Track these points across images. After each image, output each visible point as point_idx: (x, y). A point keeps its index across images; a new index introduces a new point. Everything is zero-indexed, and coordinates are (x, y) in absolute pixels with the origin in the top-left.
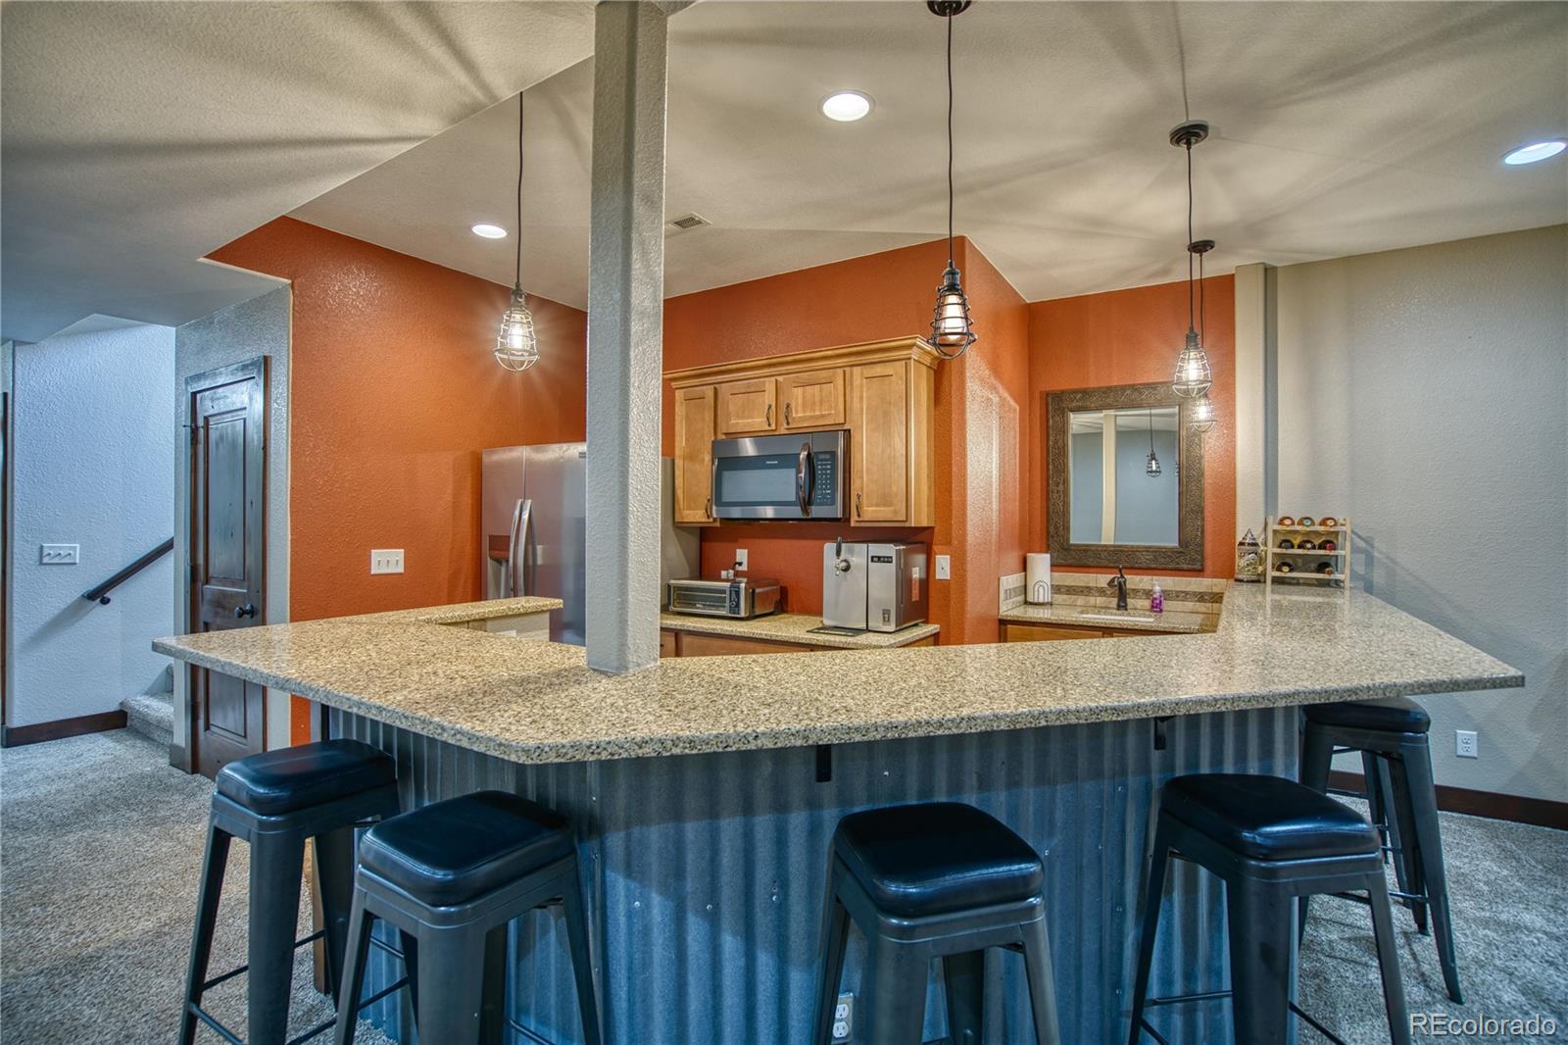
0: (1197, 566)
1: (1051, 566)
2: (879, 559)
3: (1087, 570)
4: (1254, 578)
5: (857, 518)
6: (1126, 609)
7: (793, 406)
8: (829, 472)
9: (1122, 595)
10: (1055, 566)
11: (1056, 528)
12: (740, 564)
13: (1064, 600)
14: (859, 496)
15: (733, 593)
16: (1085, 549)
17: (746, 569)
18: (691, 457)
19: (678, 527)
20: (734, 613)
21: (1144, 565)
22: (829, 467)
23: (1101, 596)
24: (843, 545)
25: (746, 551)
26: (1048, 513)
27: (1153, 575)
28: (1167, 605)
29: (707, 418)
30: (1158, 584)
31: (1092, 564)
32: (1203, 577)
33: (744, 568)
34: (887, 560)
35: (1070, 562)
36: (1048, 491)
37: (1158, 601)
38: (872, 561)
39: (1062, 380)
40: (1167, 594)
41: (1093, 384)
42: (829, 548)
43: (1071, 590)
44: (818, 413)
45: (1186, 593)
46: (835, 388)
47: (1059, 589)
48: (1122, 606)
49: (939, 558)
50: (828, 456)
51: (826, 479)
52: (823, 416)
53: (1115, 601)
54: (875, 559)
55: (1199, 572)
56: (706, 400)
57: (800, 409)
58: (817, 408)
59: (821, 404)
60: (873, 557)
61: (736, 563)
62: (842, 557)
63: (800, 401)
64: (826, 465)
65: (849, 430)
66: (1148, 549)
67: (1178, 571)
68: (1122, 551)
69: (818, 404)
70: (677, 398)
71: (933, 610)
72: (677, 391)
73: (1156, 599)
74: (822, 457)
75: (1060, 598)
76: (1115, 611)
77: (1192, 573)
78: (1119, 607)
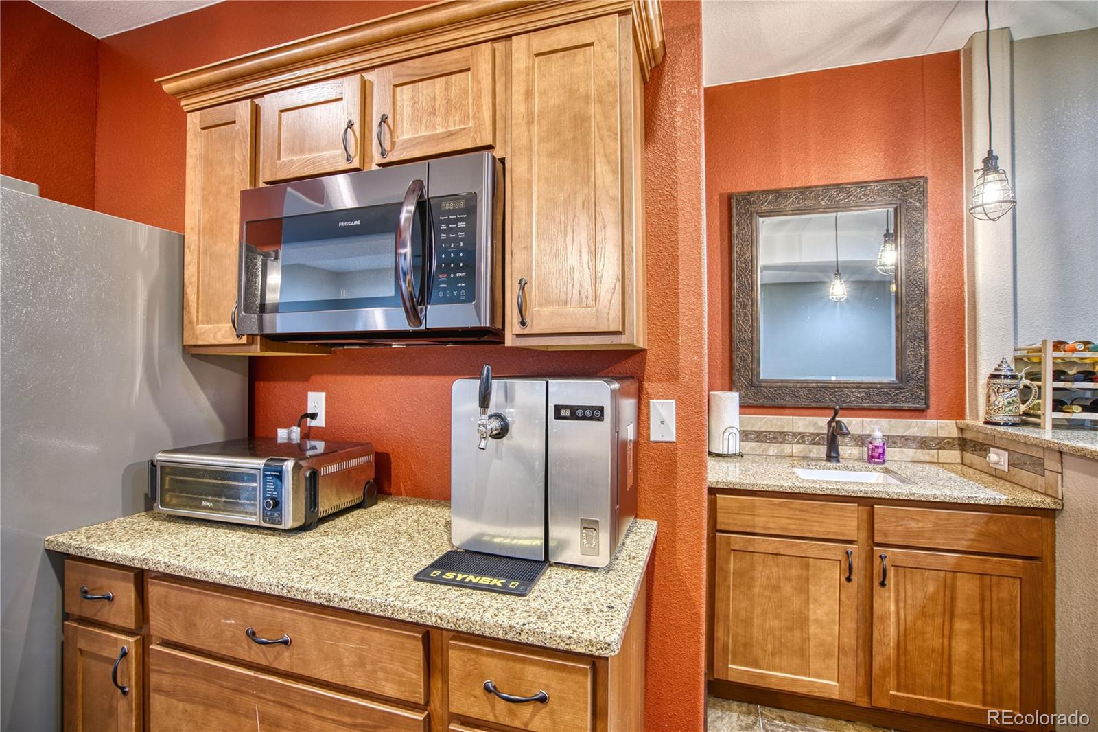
0: (921, 405)
1: (741, 407)
3: (782, 411)
4: (1017, 420)
5: (518, 329)
6: (838, 461)
7: (393, 121)
8: (462, 235)
9: (832, 441)
10: (744, 407)
11: (743, 360)
12: (313, 416)
13: (752, 449)
14: (523, 284)
15: (270, 479)
16: (781, 387)
17: (323, 425)
18: (210, 230)
19: (194, 356)
20: (272, 521)
21: (854, 405)
22: (462, 225)
23: (798, 443)
24: (495, 384)
25: (323, 395)
26: (731, 341)
27: (863, 416)
28: (891, 453)
29: (238, 157)
30: (878, 428)
31: (788, 404)
32: (926, 418)
33: (320, 422)
34: (594, 414)
35: (760, 402)
36: (731, 314)
37: (880, 450)
38: (558, 416)
39: (748, 180)
40: (891, 440)
41: (785, 184)
42: (464, 391)
43: (760, 436)
44: (441, 129)
45: (907, 439)
46: (477, 80)
47: (746, 435)
48: (832, 455)
49: (654, 403)
50: (460, 206)
52: (451, 134)
53: (822, 450)
54: (563, 413)
55: (920, 412)
56: (237, 127)
57: (407, 124)
58: (439, 120)
59: (447, 113)
60: (558, 409)
61: (306, 415)
62: (491, 410)
63: (406, 110)
64: (457, 221)
65: (502, 161)
66: (858, 386)
67: (896, 411)
68: (825, 388)
69: (441, 113)
70: (189, 126)
71: (646, 496)
72: (188, 115)
73: (877, 447)
74: (447, 206)
75: (749, 447)
76: (823, 463)
77: (912, 413)
78: (829, 458)
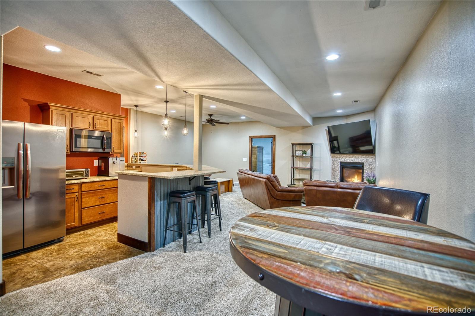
2: (122, 161)
7: (96, 124)
14: (113, 147)
15: (86, 171)
29: (67, 121)
44: (103, 127)
46: (108, 122)
50: (109, 138)
51: (109, 143)
56: (66, 116)
57: (98, 125)
60: (120, 160)
63: (98, 123)
69: (103, 125)
74: (107, 138)
